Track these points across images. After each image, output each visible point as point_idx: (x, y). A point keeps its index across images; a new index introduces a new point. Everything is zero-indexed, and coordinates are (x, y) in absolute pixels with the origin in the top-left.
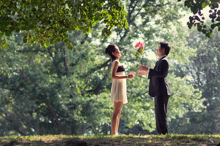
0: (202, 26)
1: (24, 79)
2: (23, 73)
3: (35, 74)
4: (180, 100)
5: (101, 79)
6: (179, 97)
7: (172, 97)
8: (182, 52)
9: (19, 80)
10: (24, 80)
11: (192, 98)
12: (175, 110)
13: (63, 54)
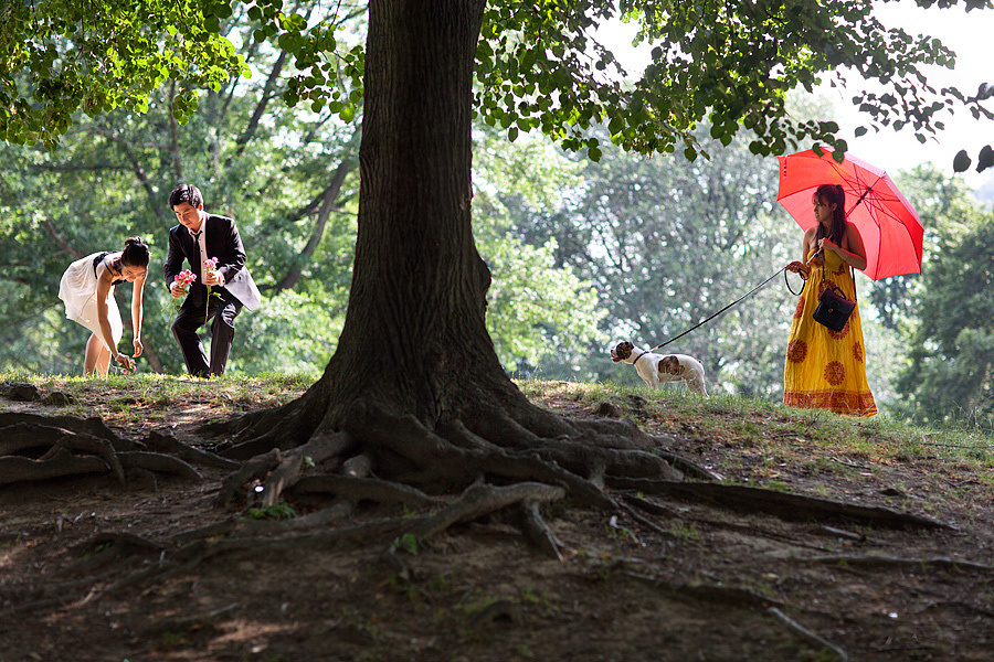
0: (331, 93)
1: (57, 249)
2: (54, 232)
3: (91, 234)
4: (533, 313)
5: (299, 251)
6: (531, 307)
7: (511, 306)
8: (539, 171)
9: (43, 254)
10: (59, 253)
11: (567, 307)
12: (519, 344)
13: (176, 177)
